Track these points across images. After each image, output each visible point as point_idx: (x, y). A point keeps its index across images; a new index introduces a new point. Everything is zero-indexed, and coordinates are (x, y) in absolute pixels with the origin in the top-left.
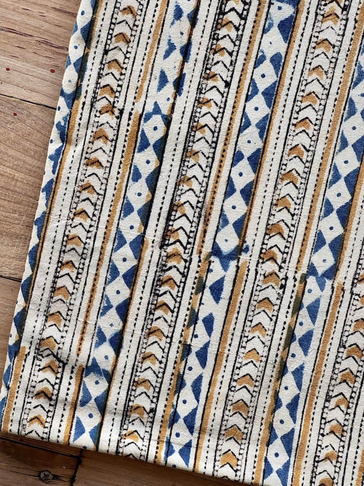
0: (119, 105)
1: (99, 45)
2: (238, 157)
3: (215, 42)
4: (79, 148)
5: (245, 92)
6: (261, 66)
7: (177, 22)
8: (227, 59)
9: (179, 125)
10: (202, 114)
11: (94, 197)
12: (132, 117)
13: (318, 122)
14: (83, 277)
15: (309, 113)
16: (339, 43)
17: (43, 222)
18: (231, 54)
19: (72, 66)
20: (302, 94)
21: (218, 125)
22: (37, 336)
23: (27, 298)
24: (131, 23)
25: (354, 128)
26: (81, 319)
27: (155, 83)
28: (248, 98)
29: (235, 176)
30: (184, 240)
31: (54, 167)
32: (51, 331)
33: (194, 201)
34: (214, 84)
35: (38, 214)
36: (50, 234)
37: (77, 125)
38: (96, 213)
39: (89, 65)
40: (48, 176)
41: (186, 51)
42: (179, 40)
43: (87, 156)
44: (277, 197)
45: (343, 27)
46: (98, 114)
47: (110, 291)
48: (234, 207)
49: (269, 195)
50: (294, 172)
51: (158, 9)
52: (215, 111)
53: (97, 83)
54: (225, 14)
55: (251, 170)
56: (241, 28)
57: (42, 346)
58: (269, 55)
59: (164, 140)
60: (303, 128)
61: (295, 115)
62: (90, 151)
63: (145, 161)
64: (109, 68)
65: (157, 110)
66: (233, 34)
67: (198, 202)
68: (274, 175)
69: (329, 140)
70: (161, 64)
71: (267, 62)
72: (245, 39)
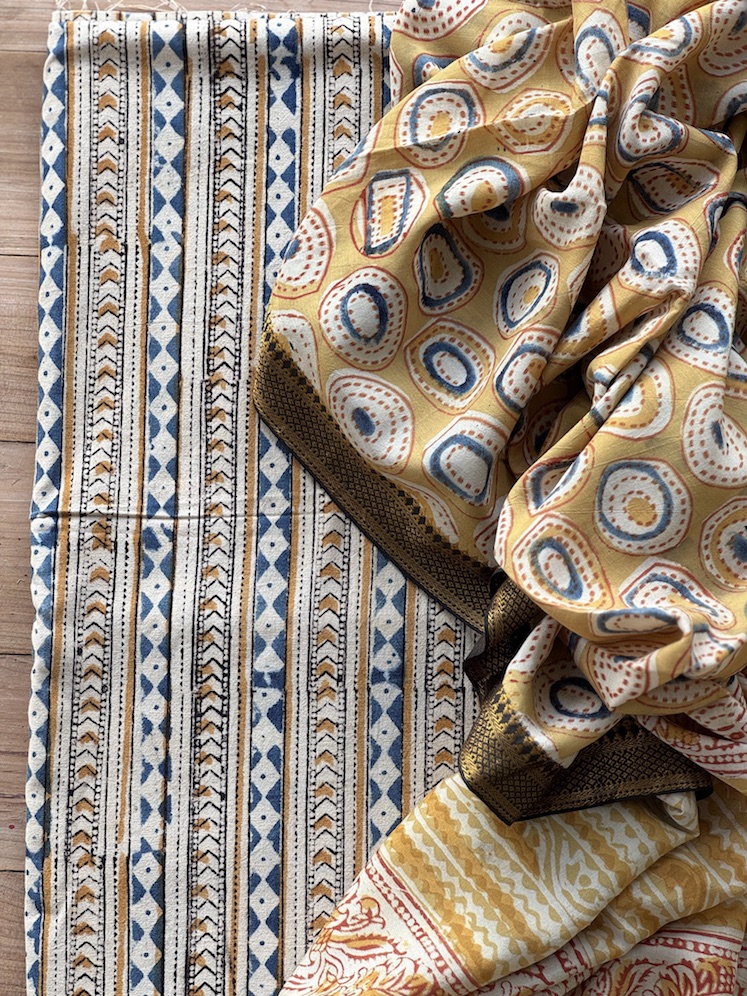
0: (99, 852)
1: (61, 787)
2: (253, 881)
3: (197, 750)
4: (62, 915)
5: (245, 800)
6: (259, 765)
7: (148, 738)
8: (216, 766)
9: (176, 859)
10: (200, 839)
11: (92, 972)
12: (117, 862)
13: (340, 817)
15: (327, 808)
16: (342, 720)
18: (219, 760)
19: (33, 819)
20: (313, 787)
21: (222, 848)
24: (94, 751)
25: (384, 814)
27: (137, 815)
28: (251, 807)
29: (255, 905)
31: (36, 945)
33: (212, 947)
34: (209, 799)
37: (53, 889)
38: (98, 989)
39: (53, 812)
40: (31, 958)
41: (165, 769)
42: (154, 758)
43: (73, 923)
44: (311, 918)
45: (342, 701)
46: (76, 869)
48: (262, 943)
49: (301, 917)
50: (324, 883)
51: (122, 727)
52: (214, 831)
53: (68, 832)
54: (201, 715)
55: (273, 893)
56: (225, 726)
58: (264, 752)
59: (161, 882)
60: (324, 828)
61: (311, 815)
62: (75, 916)
63: (144, 912)
64: (78, 810)
65: (146, 847)
66: (217, 736)
67: (219, 947)
68: (301, 893)
69: (357, 834)
70: (139, 791)
71: (264, 760)
72: (233, 738)
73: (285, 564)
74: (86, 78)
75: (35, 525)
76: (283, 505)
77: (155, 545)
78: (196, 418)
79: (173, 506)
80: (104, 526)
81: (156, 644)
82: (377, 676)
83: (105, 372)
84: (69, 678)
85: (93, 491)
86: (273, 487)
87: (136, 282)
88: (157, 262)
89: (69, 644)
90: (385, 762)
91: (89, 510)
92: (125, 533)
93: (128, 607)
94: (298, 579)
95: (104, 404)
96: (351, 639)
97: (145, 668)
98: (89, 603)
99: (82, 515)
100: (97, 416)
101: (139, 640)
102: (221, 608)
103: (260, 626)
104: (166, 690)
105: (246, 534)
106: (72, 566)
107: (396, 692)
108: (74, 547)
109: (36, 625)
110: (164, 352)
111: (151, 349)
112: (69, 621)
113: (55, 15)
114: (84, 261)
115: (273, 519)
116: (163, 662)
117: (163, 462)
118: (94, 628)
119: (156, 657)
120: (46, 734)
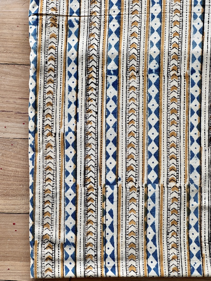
0: (54, 132)
1: (41, 109)
2: (108, 142)
3: (87, 97)
4: (41, 153)
5: (104, 114)
6: (109, 102)
7: (70, 93)
8: (94, 103)
9: (81, 134)
10: (89, 127)
11: (52, 172)
12: (60, 135)
13: (138, 120)
14: (55, 206)
15: (133, 117)
16: (138, 87)
17: (33, 187)
18: (95, 100)
19: (31, 120)
20: (128, 110)
21: (96, 130)
22: (41, 235)
23: (33, 220)
24: (52, 97)
25: (153, 119)
26: (58, 223)
27: (67, 119)
28: (106, 117)
29: (108, 150)
30: (93, 181)
31: (33, 163)
32: (46, 232)
33: (93, 164)
34: (91, 114)
35: (30, 184)
36: (37, 191)
37: (38, 144)
38: (54, 178)
39: (38, 118)
40: (31, 167)
41: (76, 103)
42: (72, 100)
43: (45, 155)
44: (128, 155)
45: (138, 80)
46: (46, 137)
47: (67, 209)
48: (111, 163)
49: (124, 154)
50: (132, 143)
51: (61, 89)
52: (94, 125)
53: (43, 125)
54: (89, 85)
55: (114, 146)
56: (97, 89)
57: (44, 239)
58: (111, 98)
59: (75, 141)
60: (132, 124)
61: (127, 119)
62: (46, 153)
64: (47, 117)
65: (70, 130)
66: (94, 92)
67: (95, 164)
68: (124, 146)
69: (144, 126)
70: (67, 111)
71: (111, 100)
72: (100, 93)
73: (118, 32)
75: (30, 18)
76: (117, 12)
77: (73, 26)
79: (79, 12)
80: (54, 18)
81: (73, 60)
82: (151, 71)
84: (43, 72)
85: (50, 6)
86: (114, 5)
89: (43, 60)
90: (153, 101)
91: (49, 13)
92: (62, 21)
93: (63, 47)
94: (123, 37)
96: (141, 58)
97: (69, 69)
98: (50, 46)
99: (47, 15)
101: (67, 59)
102: (96, 48)
103: (109, 54)
104: (77, 76)
105: (105, 22)
106: (44, 32)
107: (157, 77)
108: (44, 26)
109: (31, 53)
112: (43, 52)
115: (114, 17)
116: (75, 67)
118: (51, 55)
119: (73, 65)
120: (35, 91)
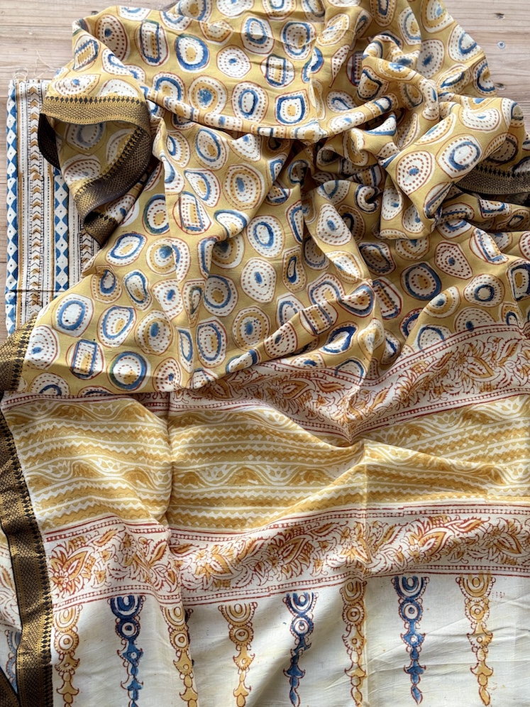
74: (25, 107)
75: (7, 295)
78: (76, 249)
80: (37, 295)
83: (36, 231)
85: (31, 281)
87: (48, 193)
88: (57, 183)
91: (30, 289)
92: (46, 298)
95: (36, 244)
99: (27, 291)
100: (33, 250)
106: (23, 312)
108: (24, 304)
110: (61, 222)
111: (56, 220)
113: (11, 81)
114: (26, 184)
117: (62, 268)
